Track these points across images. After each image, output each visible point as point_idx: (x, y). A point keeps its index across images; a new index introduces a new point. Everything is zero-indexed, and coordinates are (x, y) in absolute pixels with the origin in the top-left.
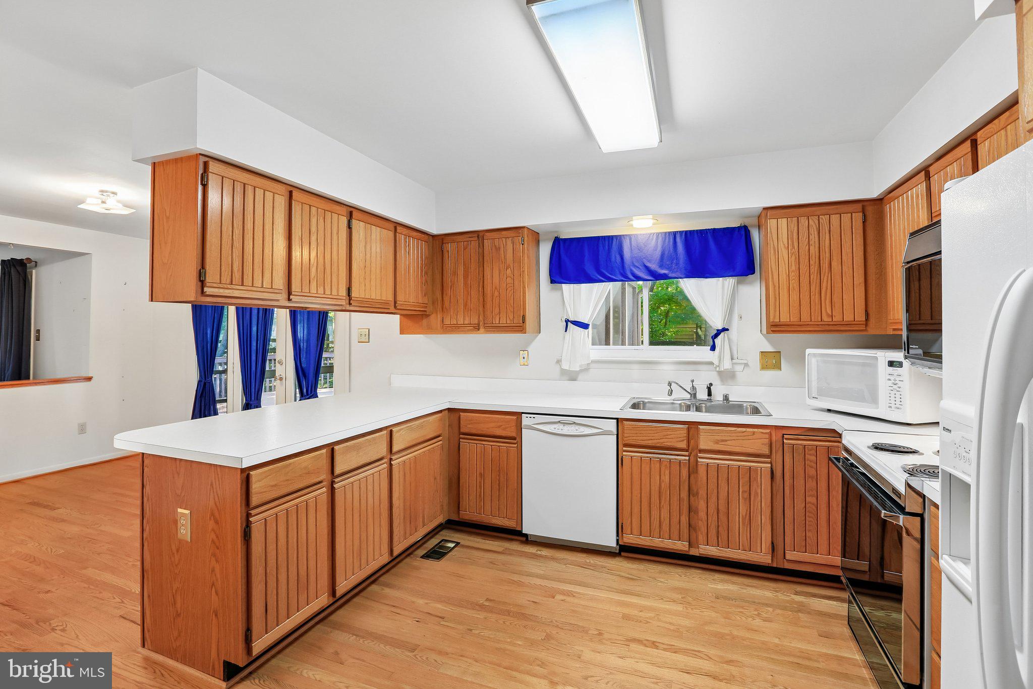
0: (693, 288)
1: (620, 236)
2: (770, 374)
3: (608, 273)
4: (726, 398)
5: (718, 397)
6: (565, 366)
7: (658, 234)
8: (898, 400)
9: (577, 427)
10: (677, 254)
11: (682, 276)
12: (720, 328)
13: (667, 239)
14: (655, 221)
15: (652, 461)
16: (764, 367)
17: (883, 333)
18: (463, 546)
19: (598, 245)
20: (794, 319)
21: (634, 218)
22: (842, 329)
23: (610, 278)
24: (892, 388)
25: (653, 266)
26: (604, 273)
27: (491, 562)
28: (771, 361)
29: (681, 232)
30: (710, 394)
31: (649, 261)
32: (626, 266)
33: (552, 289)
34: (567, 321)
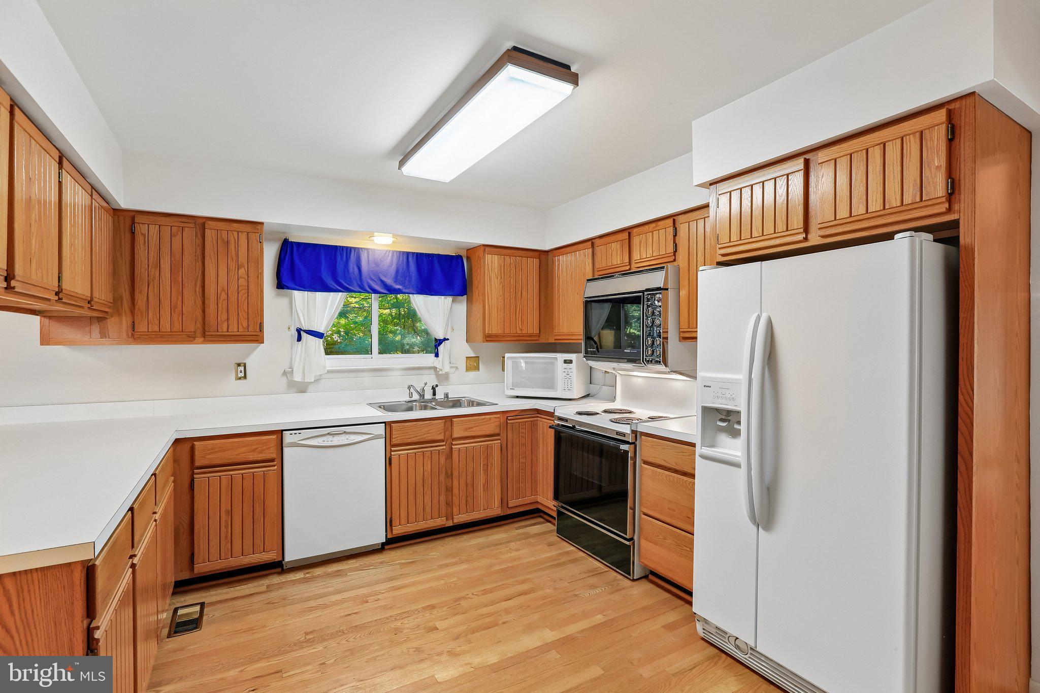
0: (421, 303)
1: (358, 248)
2: (472, 374)
3: (346, 283)
4: (447, 395)
5: (440, 396)
6: (297, 378)
7: (393, 252)
8: (569, 384)
9: (347, 436)
10: (409, 272)
11: (413, 292)
12: (442, 338)
13: (401, 257)
14: (394, 239)
15: (417, 456)
16: (468, 369)
17: (547, 342)
18: (212, 604)
19: (335, 256)
20: (500, 332)
21: (376, 234)
22: (527, 339)
23: (348, 288)
24: (566, 377)
25: (389, 281)
26: (341, 283)
27: (269, 603)
28: (473, 364)
29: (413, 253)
30: (434, 394)
31: (385, 276)
32: (363, 278)
33: (278, 295)
34: (299, 331)
